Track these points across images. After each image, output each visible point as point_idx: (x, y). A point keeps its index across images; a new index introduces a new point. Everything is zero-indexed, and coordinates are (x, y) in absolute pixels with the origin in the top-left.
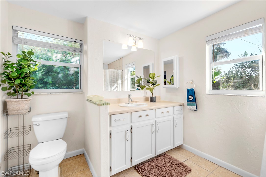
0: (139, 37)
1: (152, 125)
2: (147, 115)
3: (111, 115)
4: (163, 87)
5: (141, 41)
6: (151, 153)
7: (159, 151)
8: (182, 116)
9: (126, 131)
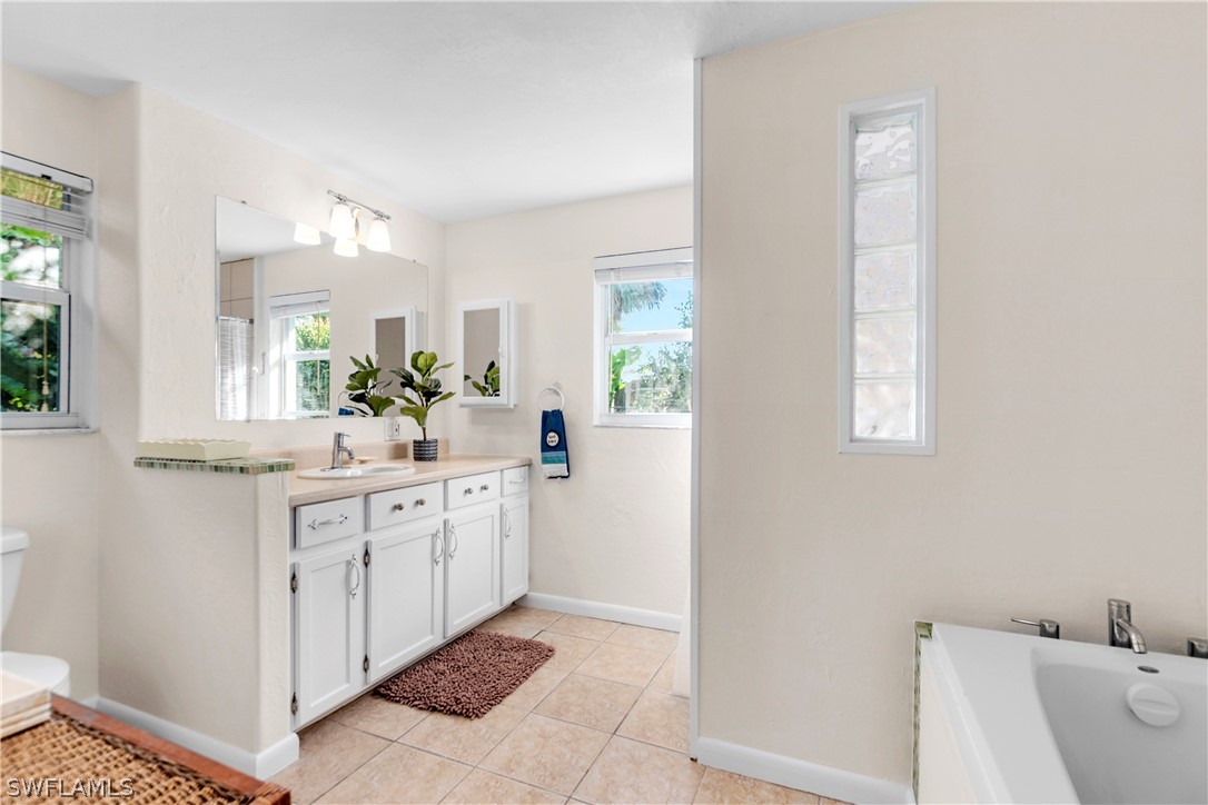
0: (375, 209)
1: (434, 536)
2: (420, 502)
3: (295, 509)
4: (462, 406)
5: (380, 228)
6: (432, 633)
7: (456, 623)
8: (525, 501)
9: (349, 563)
